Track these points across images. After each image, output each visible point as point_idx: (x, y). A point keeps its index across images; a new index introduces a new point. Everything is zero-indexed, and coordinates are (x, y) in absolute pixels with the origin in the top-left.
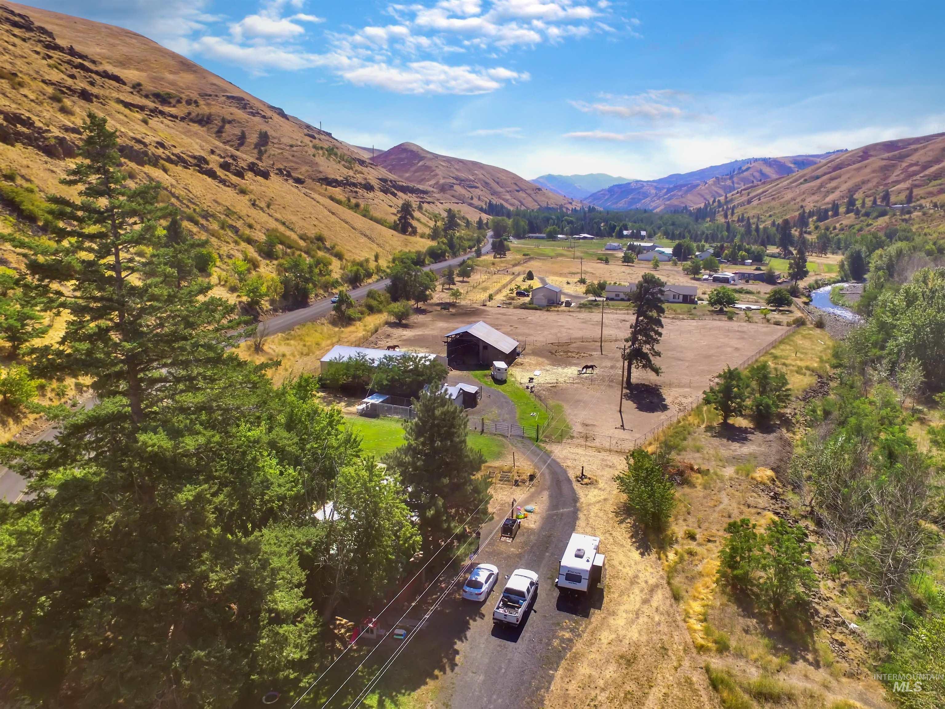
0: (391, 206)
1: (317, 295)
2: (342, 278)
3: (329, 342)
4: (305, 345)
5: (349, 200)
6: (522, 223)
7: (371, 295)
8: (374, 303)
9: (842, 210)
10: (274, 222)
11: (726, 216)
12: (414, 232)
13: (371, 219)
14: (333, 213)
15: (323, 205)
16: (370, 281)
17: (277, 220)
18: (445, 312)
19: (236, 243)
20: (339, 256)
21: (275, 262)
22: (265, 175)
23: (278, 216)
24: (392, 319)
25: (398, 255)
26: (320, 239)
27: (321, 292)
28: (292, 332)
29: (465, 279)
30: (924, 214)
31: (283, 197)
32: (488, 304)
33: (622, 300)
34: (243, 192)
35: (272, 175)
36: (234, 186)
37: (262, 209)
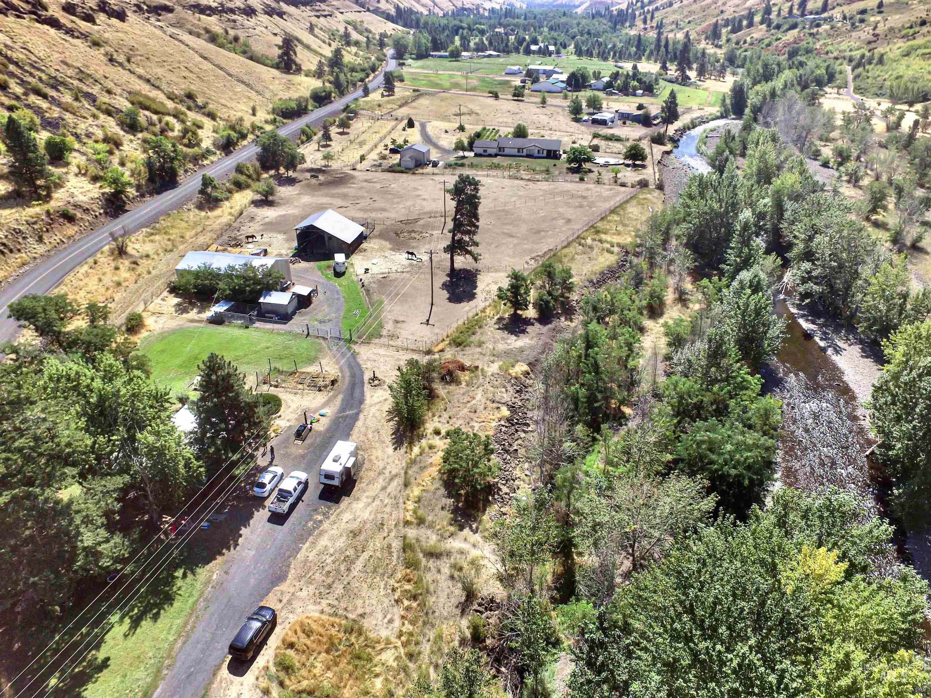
0: (275, 34)
1: (186, 171)
2: (214, 144)
3: (193, 232)
4: (169, 240)
5: (227, 32)
6: (424, 41)
7: (239, 169)
8: (242, 178)
9: (757, 18)
10: (137, 80)
11: (645, 22)
12: (299, 70)
13: (251, 58)
14: (205, 58)
15: (193, 49)
16: (245, 143)
17: (140, 77)
18: (314, 181)
19: (95, 116)
20: (212, 116)
21: (140, 135)
22: (122, 16)
23: (140, 71)
24: (258, 197)
25: (278, 104)
26: (190, 96)
27: (191, 166)
28: (157, 225)
29: (345, 130)
30: (832, 28)
31: (145, 45)
32: (359, 167)
33: (490, 156)
34: (96, 44)
35: (129, 13)
36: (84, 36)
37: (121, 65)
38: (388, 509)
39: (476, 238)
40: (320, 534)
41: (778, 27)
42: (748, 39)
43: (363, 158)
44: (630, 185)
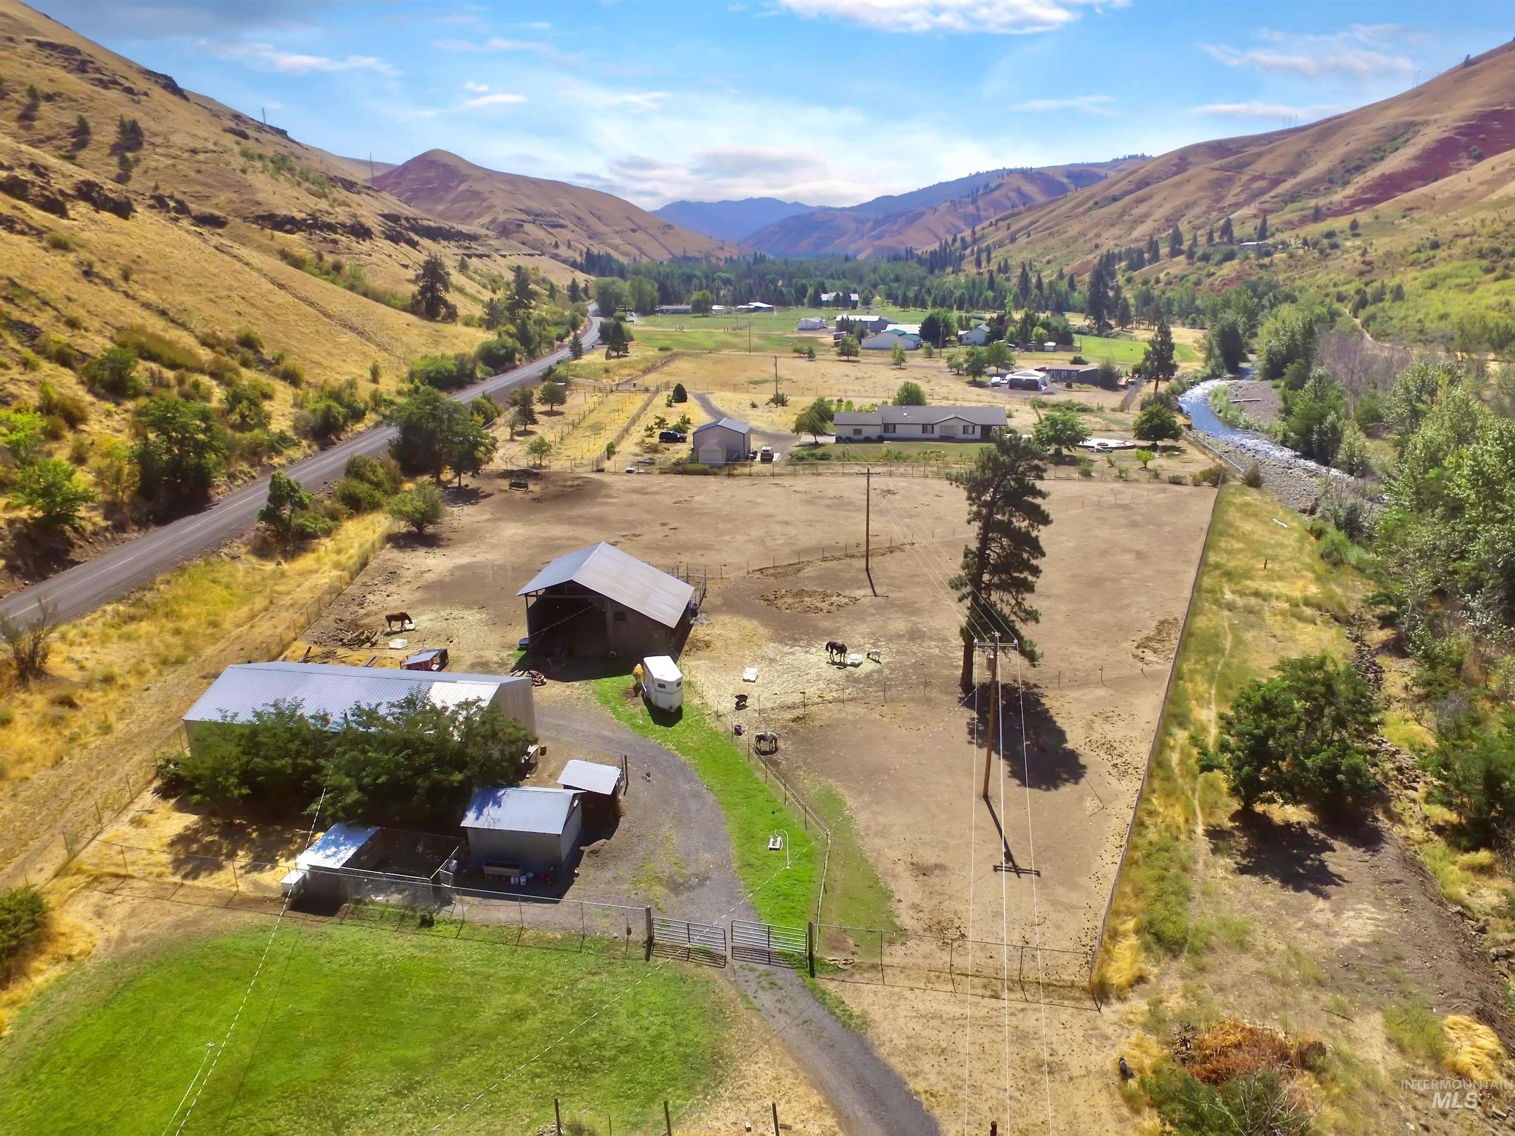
0: (406, 267)
1: (232, 477)
2: (295, 428)
3: (245, 611)
4: (177, 632)
5: (320, 258)
6: (648, 288)
7: (354, 470)
8: (361, 489)
9: (1164, 250)
10: (139, 310)
12: (452, 315)
13: (365, 295)
14: (281, 286)
15: (259, 270)
16: (360, 427)
17: (146, 306)
18: (518, 494)
19: (28, 365)
20: (292, 378)
21: (130, 405)
22: (123, 209)
23: (149, 296)
24: (402, 527)
25: (420, 365)
26: (248, 342)
27: (245, 467)
28: (149, 596)
29: (556, 408)
30: (1291, 256)
31: (164, 256)
32: (607, 465)
33: (868, 440)
34: (60, 245)
35: (139, 209)
36: (38, 233)
37: (108, 283)
41: (1206, 258)
42: (1162, 276)
43: (610, 451)
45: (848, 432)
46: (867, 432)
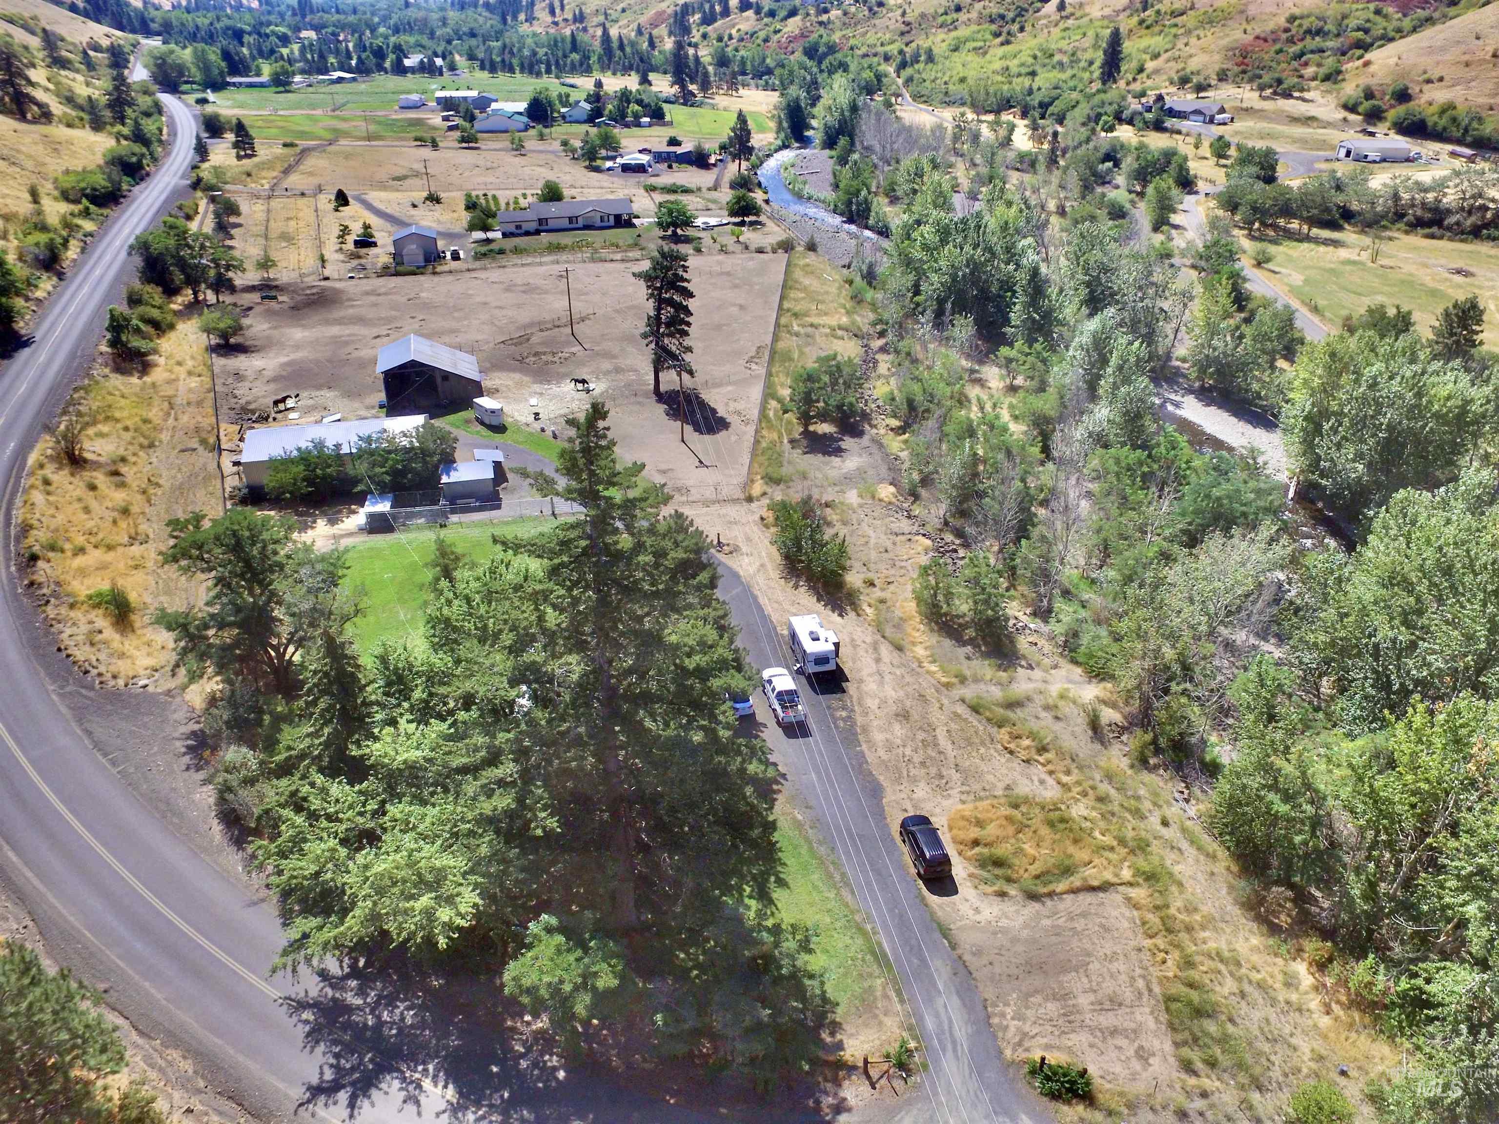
3: (157, 410)
6: (213, 57)
8: (149, 312)
9: (734, 2)
11: (552, 12)
16: (71, 255)
18: (274, 304)
24: (211, 340)
25: (68, 181)
27: (22, 302)
30: (845, 13)
32: (327, 273)
33: (527, 233)
38: (908, 679)
39: (687, 342)
40: (865, 730)
41: (772, 14)
42: (734, 32)
43: (321, 261)
44: (769, 249)
45: (511, 228)
46: (526, 227)
